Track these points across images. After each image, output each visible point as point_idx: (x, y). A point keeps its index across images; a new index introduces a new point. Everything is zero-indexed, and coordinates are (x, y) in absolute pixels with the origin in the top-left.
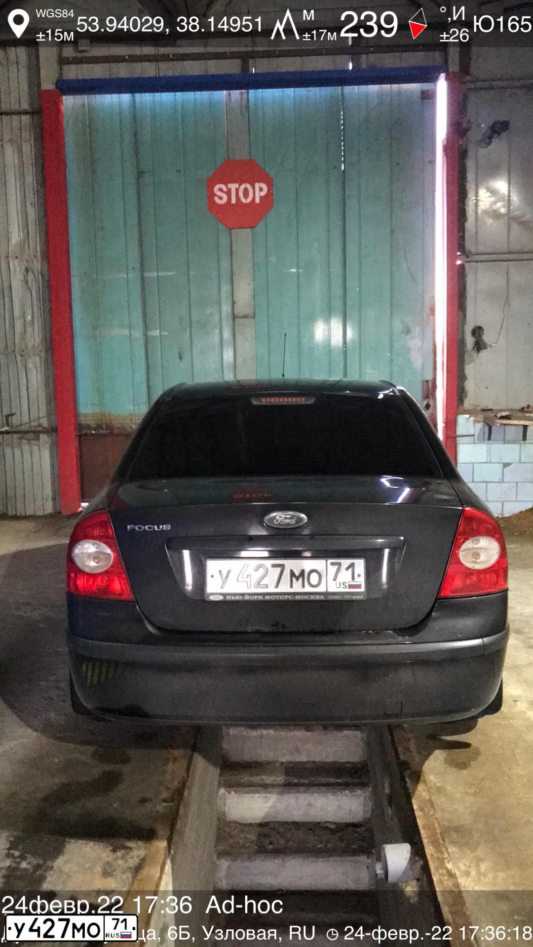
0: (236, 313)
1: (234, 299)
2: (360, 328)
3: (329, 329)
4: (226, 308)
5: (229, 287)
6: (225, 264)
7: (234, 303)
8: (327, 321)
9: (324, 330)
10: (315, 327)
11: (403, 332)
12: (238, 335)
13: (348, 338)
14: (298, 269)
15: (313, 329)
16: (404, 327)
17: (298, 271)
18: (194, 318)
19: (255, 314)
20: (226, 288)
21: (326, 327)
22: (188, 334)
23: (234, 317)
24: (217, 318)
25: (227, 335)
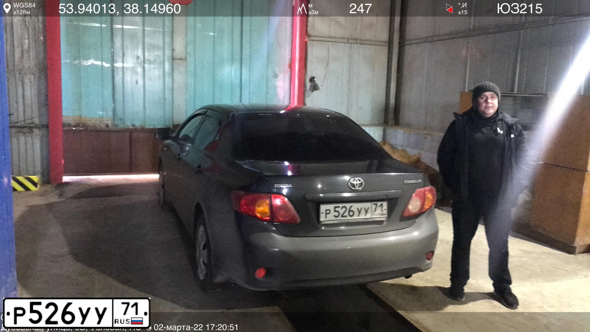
0: (174, 56)
1: (174, 48)
4: (168, 52)
5: (171, 39)
8: (231, 65)
9: (228, 70)
11: (273, 77)
12: (175, 70)
15: (222, 70)
16: (274, 74)
17: (214, 34)
18: (147, 56)
19: (186, 58)
20: (168, 40)
22: (142, 67)
23: (173, 59)
25: (168, 69)
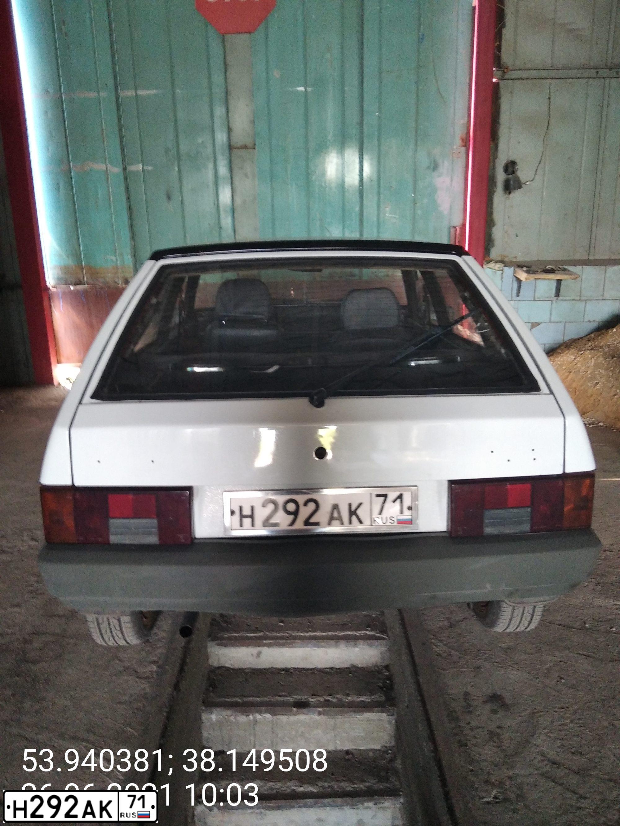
0: (233, 143)
1: (230, 124)
2: (379, 162)
3: (343, 164)
4: (221, 137)
5: (224, 110)
6: (218, 78)
7: (230, 130)
8: (341, 152)
9: (337, 164)
10: (327, 160)
11: (428, 168)
12: (235, 170)
13: (365, 174)
14: (306, 86)
15: (324, 163)
16: (431, 162)
17: (306, 89)
18: (184, 148)
19: (255, 144)
20: (219, 111)
21: (340, 161)
22: (176, 168)
23: (231, 148)
24: (210, 150)
25: (223, 170)
